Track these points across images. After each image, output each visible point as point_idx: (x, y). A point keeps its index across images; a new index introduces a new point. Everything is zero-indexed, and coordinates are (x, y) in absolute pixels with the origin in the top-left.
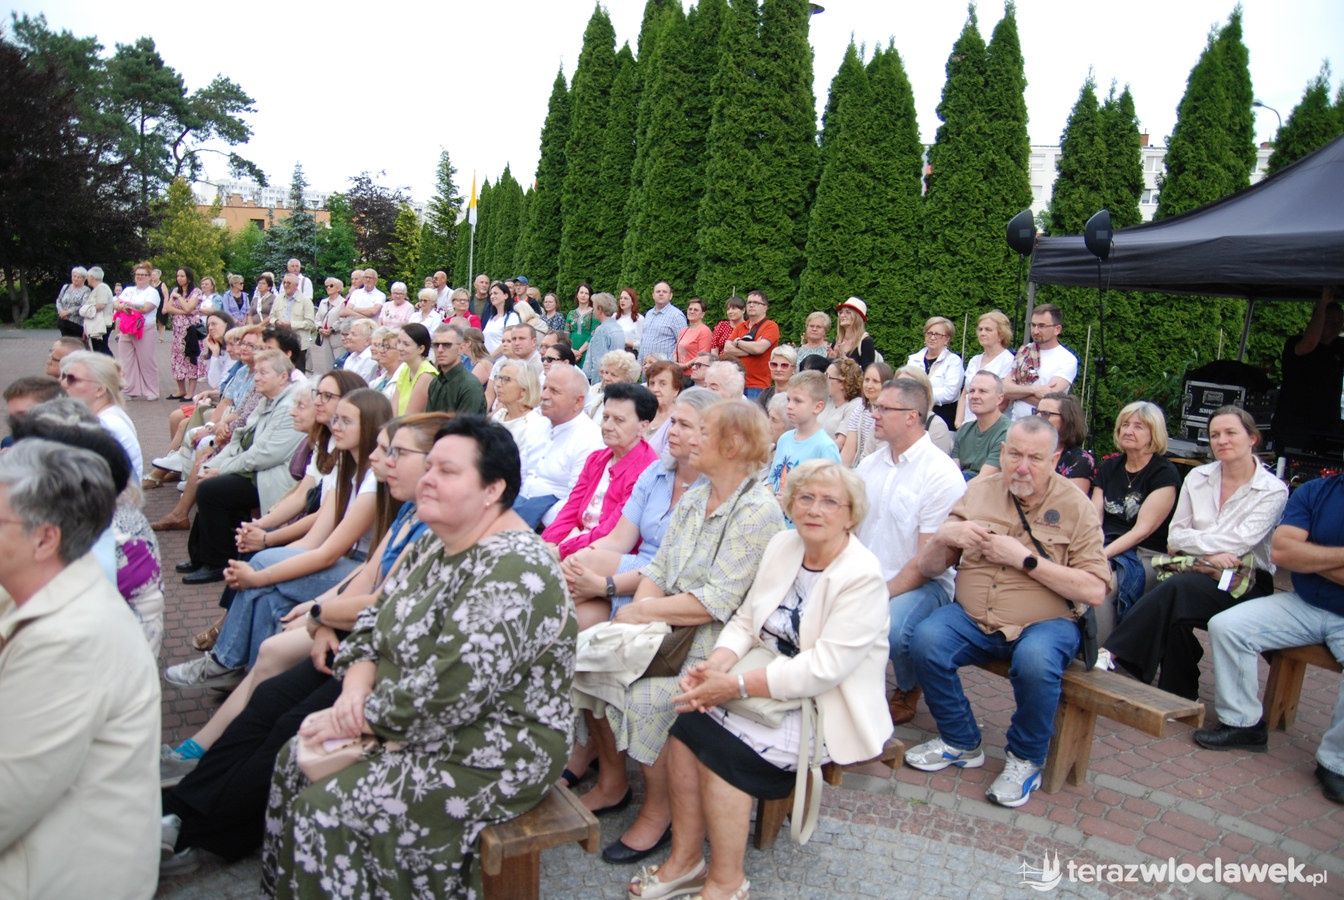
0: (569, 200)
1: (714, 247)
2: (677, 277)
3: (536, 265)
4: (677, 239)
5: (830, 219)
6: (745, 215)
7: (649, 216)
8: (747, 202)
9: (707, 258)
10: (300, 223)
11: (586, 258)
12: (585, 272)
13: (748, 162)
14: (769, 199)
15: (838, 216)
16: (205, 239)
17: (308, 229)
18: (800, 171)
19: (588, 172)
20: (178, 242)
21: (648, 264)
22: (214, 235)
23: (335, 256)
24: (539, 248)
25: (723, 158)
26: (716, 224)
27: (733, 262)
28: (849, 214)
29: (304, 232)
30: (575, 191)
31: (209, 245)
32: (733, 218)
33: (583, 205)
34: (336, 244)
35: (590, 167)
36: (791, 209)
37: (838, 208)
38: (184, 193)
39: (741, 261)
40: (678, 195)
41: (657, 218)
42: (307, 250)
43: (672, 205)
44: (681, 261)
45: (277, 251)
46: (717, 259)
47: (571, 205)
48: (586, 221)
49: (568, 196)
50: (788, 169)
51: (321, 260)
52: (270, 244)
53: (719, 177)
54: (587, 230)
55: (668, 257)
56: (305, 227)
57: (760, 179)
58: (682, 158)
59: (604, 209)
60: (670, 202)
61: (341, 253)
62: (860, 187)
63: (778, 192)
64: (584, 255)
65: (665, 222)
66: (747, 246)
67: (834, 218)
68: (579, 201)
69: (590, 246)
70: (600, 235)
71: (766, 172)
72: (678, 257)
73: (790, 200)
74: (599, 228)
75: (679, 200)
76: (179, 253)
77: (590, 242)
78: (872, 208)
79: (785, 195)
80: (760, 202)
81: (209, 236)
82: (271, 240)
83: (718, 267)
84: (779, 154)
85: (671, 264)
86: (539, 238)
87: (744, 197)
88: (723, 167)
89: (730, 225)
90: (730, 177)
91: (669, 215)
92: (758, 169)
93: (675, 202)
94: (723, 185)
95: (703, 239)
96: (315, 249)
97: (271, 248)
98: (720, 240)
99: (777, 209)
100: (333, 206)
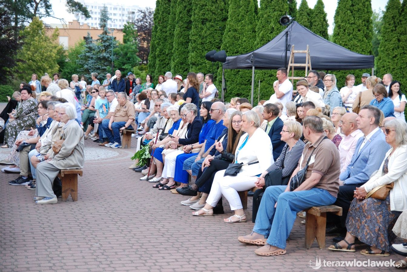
0: (157, 43)
1: (192, 60)
2: (185, 71)
3: (151, 67)
4: (184, 57)
5: (225, 49)
6: (201, 48)
7: (176, 49)
8: (202, 43)
9: (191, 64)
10: (105, 41)
11: (163, 64)
12: (163, 69)
13: (202, 29)
14: (208, 42)
15: (228, 47)
16: (49, 53)
17: (109, 45)
18: (220, 32)
19: (164, 32)
20: (33, 54)
21: (175, 66)
22: (54, 50)
23: (125, 61)
24: (151, 61)
25: (195, 28)
26: (193, 52)
27: (198, 65)
28: (231, 47)
29: (107, 47)
30: (159, 39)
31: (50, 56)
32: (198, 49)
33: (162, 44)
34: (126, 54)
35: (164, 30)
36: (217, 45)
37: (227, 45)
38: (38, 26)
39: (201, 64)
40: (184, 41)
41: (178, 49)
42: (108, 57)
43: (183, 45)
44: (186, 65)
45: (92, 58)
46: (193, 64)
47: (158, 45)
48: (163, 50)
49: (157, 41)
50: (215, 31)
51: (116, 64)
52: (88, 54)
53: (193, 35)
54: (163, 54)
55: (182, 64)
56: (107, 44)
57: (206, 35)
58: (186, 27)
59: (168, 46)
60: (182, 44)
61: (129, 59)
62: (234, 37)
63: (212, 40)
64: (162, 63)
65: (180, 51)
66: (203, 59)
67: (226, 48)
68: (160, 43)
69: (164, 60)
70: (167, 55)
71: (208, 32)
72: (185, 63)
73: (216, 42)
74: (167, 53)
75: (185, 43)
76: (34, 61)
77: (164, 58)
78: (239, 44)
79: (215, 41)
80: (206, 43)
81: (51, 51)
82: (89, 52)
83: (194, 67)
84: (212, 26)
85: (182, 66)
86: (152, 57)
87: (201, 42)
88: (194, 31)
89: (196, 52)
90: (197, 35)
91: (182, 48)
92: (206, 32)
93: (183, 44)
94: (194, 38)
95: (189, 58)
96: (113, 58)
97: (89, 57)
98: (193, 57)
99: (212, 45)
100: (126, 30)
